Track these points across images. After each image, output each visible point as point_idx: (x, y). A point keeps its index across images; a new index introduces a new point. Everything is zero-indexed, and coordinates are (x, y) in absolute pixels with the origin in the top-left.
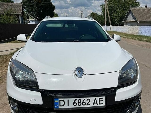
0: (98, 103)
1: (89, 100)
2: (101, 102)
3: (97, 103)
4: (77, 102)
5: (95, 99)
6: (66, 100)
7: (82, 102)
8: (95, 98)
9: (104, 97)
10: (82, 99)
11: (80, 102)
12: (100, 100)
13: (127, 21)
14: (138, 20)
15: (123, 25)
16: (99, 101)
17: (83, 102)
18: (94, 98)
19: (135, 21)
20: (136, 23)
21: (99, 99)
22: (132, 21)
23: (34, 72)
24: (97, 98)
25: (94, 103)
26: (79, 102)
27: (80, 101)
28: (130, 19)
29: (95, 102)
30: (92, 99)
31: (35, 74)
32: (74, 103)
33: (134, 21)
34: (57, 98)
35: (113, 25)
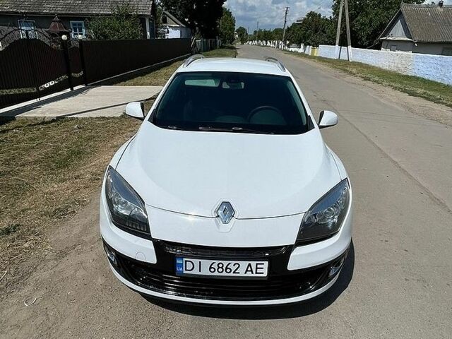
0: (254, 272)
1: (237, 266)
2: (259, 271)
3: (251, 271)
4: (215, 266)
5: (250, 265)
6: (196, 261)
7: (224, 268)
8: (250, 262)
9: (266, 263)
10: (225, 263)
11: (222, 268)
12: (259, 266)
13: (390, 38)
14: (416, 39)
15: (378, 47)
16: (257, 268)
17: (227, 268)
18: (248, 262)
19: (409, 39)
20: (409, 45)
21: (257, 264)
22: (402, 39)
23: (144, 203)
24: (253, 264)
25: (247, 271)
26: (219, 268)
27: (221, 266)
28: (398, 33)
29: (249, 269)
30: (244, 264)
31: (146, 207)
32: (211, 268)
33: (406, 39)
34: (182, 257)
35: (354, 45)
